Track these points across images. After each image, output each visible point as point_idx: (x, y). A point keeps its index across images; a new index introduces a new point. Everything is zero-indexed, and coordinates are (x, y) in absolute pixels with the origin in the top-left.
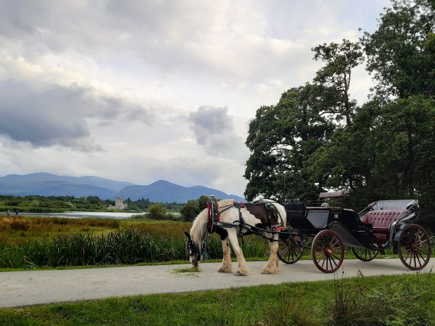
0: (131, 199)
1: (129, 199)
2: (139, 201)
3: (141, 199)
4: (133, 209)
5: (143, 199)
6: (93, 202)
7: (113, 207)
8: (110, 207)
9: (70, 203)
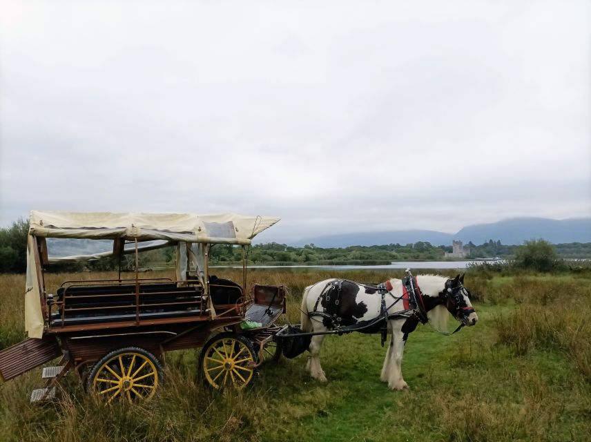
0: (473, 243)
1: (470, 243)
2: (486, 245)
3: (488, 242)
4: (479, 257)
5: (491, 241)
6: (422, 250)
7: (450, 255)
8: (447, 255)
9: (394, 253)
